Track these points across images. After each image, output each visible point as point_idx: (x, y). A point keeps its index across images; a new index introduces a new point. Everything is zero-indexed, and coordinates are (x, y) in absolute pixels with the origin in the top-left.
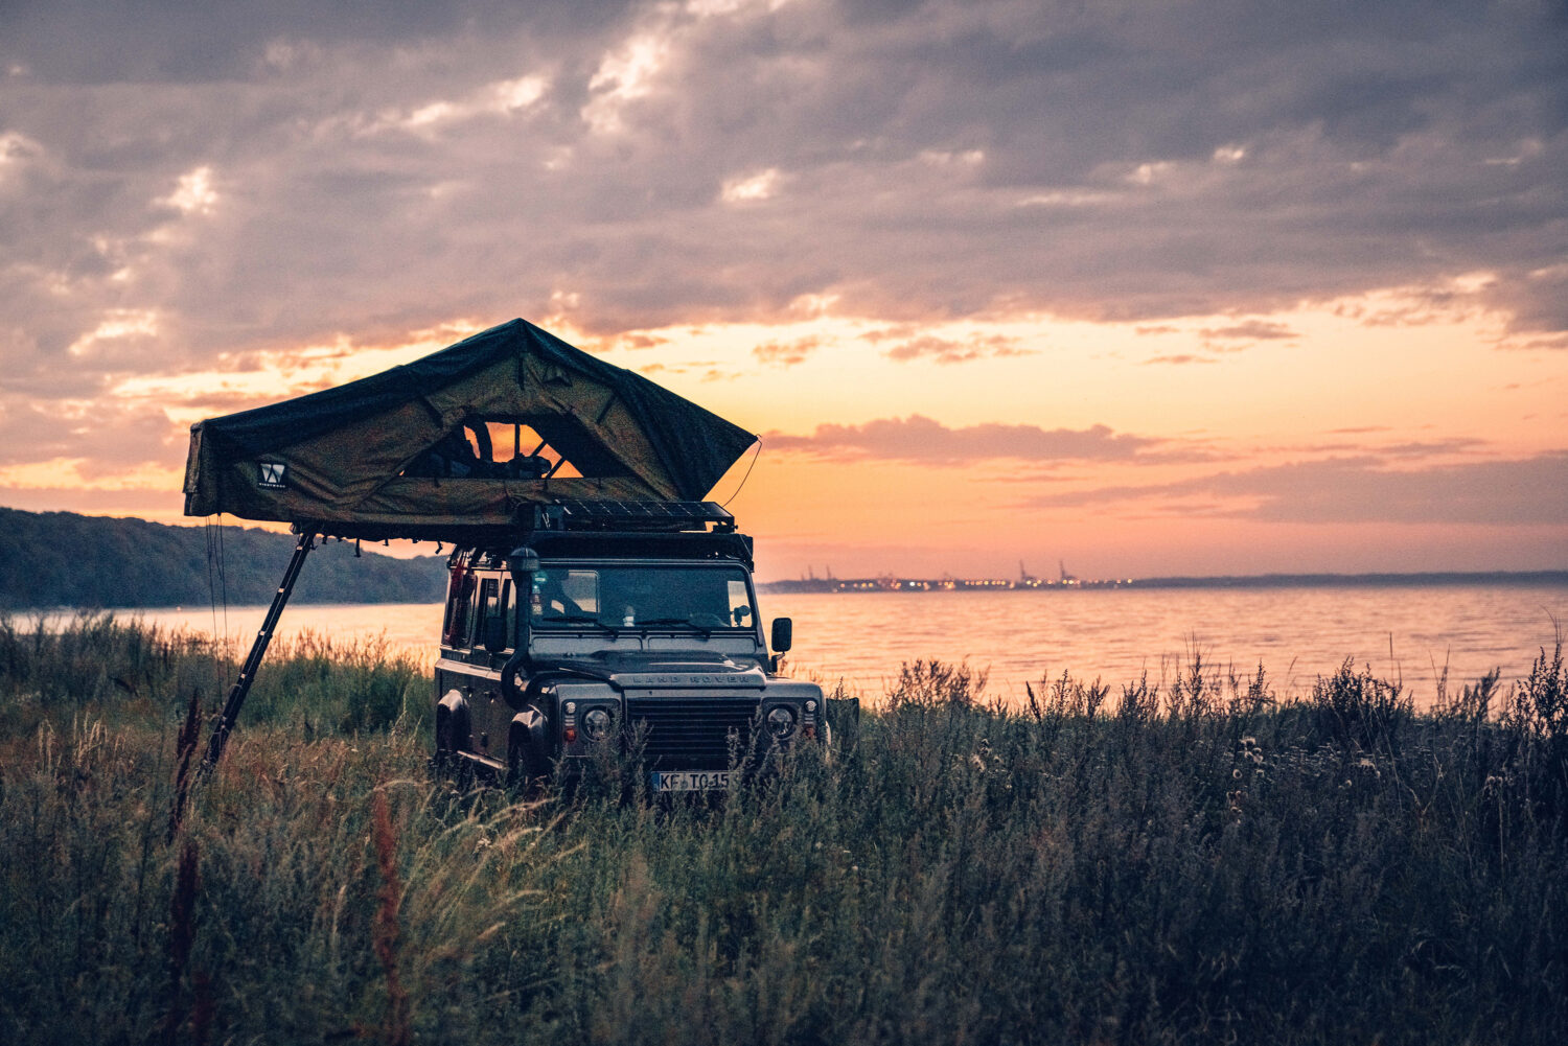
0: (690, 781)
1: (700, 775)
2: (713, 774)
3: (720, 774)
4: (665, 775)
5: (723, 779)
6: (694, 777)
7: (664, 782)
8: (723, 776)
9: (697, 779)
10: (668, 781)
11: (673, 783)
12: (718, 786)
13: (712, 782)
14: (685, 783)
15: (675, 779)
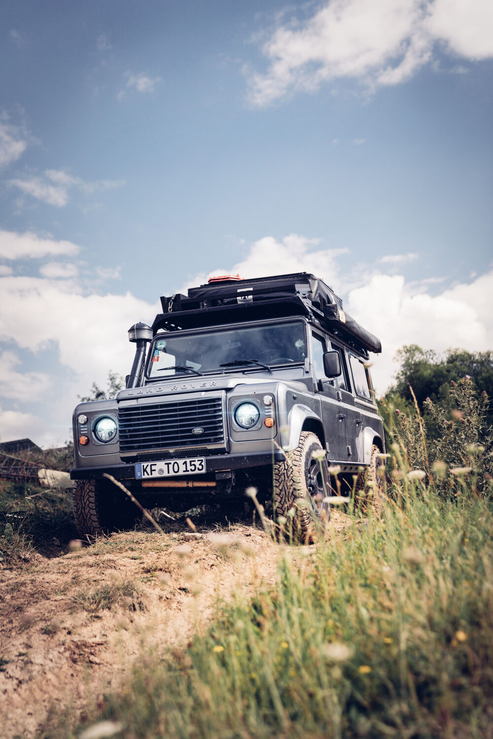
0: (165, 468)
1: (173, 462)
2: (183, 461)
3: (188, 461)
4: (145, 464)
5: (191, 465)
6: (168, 464)
7: (145, 470)
8: (191, 462)
9: (171, 466)
10: (148, 470)
11: (152, 470)
12: (187, 471)
13: (182, 468)
14: (161, 471)
15: (153, 467)
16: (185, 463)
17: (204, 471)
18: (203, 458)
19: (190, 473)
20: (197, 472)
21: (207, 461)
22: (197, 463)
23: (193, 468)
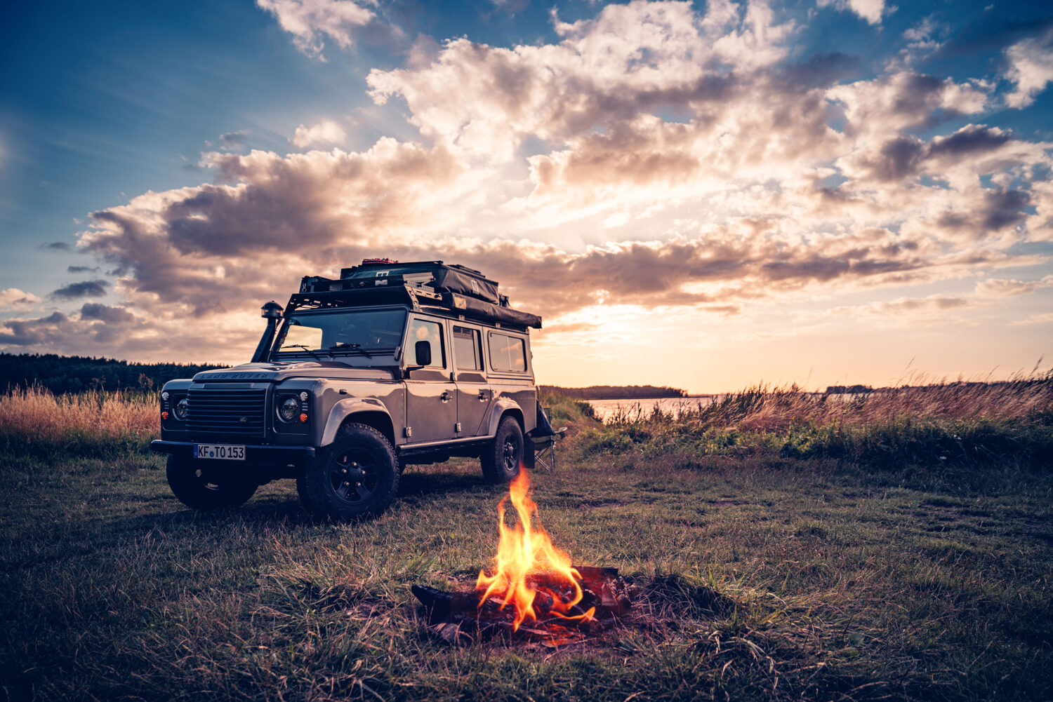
0: (215, 451)
1: (220, 447)
2: (228, 446)
3: (232, 447)
4: (201, 445)
5: (234, 451)
6: (217, 448)
7: (200, 451)
8: (234, 448)
9: (219, 450)
10: (203, 451)
11: (205, 452)
12: (230, 456)
13: (228, 453)
14: (212, 453)
15: (207, 450)
16: (230, 449)
17: (243, 459)
18: (244, 447)
19: (233, 458)
20: (238, 458)
21: (247, 449)
22: (239, 451)
23: (235, 454)
